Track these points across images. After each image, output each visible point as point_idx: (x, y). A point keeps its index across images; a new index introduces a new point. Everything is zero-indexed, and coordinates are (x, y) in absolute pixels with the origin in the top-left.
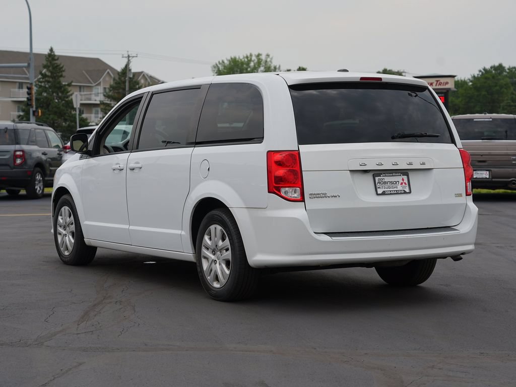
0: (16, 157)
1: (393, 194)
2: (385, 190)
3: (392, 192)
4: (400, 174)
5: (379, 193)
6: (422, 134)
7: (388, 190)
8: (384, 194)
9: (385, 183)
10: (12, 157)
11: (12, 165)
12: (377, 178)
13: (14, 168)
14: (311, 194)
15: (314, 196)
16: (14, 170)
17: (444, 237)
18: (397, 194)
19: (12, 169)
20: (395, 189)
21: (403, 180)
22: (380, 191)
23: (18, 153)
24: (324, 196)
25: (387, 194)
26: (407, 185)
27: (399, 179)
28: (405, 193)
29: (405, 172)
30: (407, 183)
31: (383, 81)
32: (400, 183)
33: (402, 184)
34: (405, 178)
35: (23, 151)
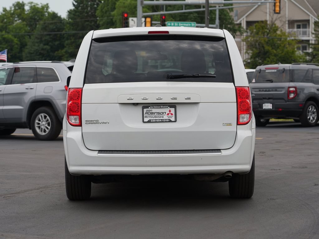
0: (289, 92)
1: (158, 122)
2: (151, 119)
3: (157, 121)
4: (167, 107)
5: (145, 121)
6: (193, 75)
7: (154, 119)
8: (149, 122)
9: (152, 113)
10: (287, 92)
11: (286, 99)
12: (145, 110)
13: (288, 102)
14: (86, 121)
15: (89, 122)
16: (287, 103)
17: (202, 158)
18: (162, 122)
19: (286, 102)
20: (161, 118)
21: (170, 111)
22: (146, 120)
23: (291, 89)
24: (97, 122)
25: (152, 122)
26: (174, 116)
27: (167, 110)
28: (170, 121)
29: (173, 105)
30: (174, 114)
31: (170, 33)
32: (166, 114)
33: (168, 114)
34: (173, 110)
35: (295, 87)
